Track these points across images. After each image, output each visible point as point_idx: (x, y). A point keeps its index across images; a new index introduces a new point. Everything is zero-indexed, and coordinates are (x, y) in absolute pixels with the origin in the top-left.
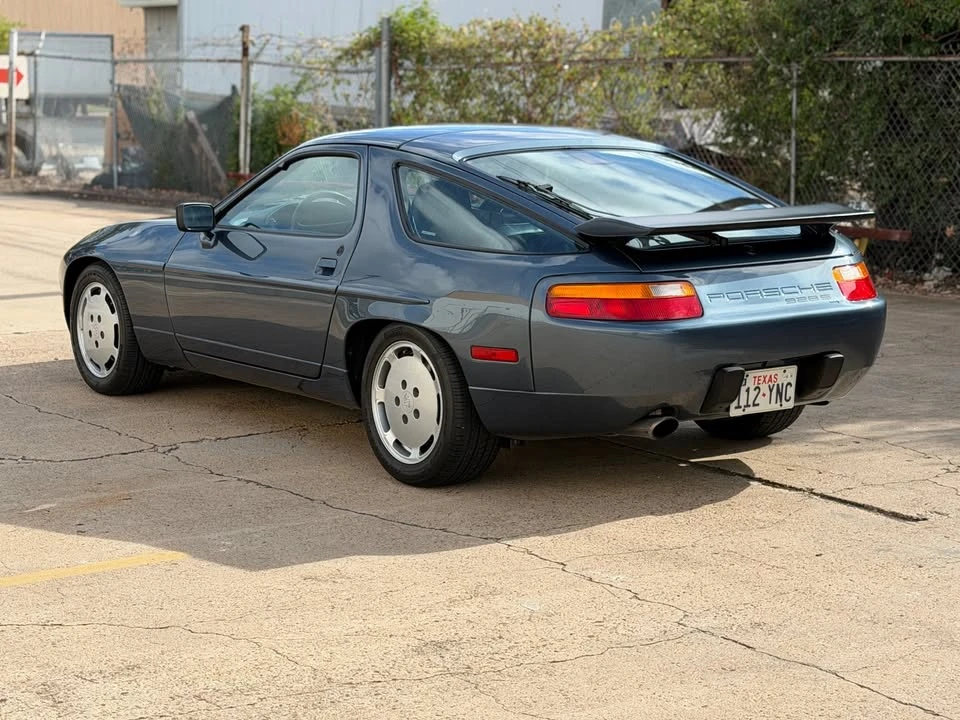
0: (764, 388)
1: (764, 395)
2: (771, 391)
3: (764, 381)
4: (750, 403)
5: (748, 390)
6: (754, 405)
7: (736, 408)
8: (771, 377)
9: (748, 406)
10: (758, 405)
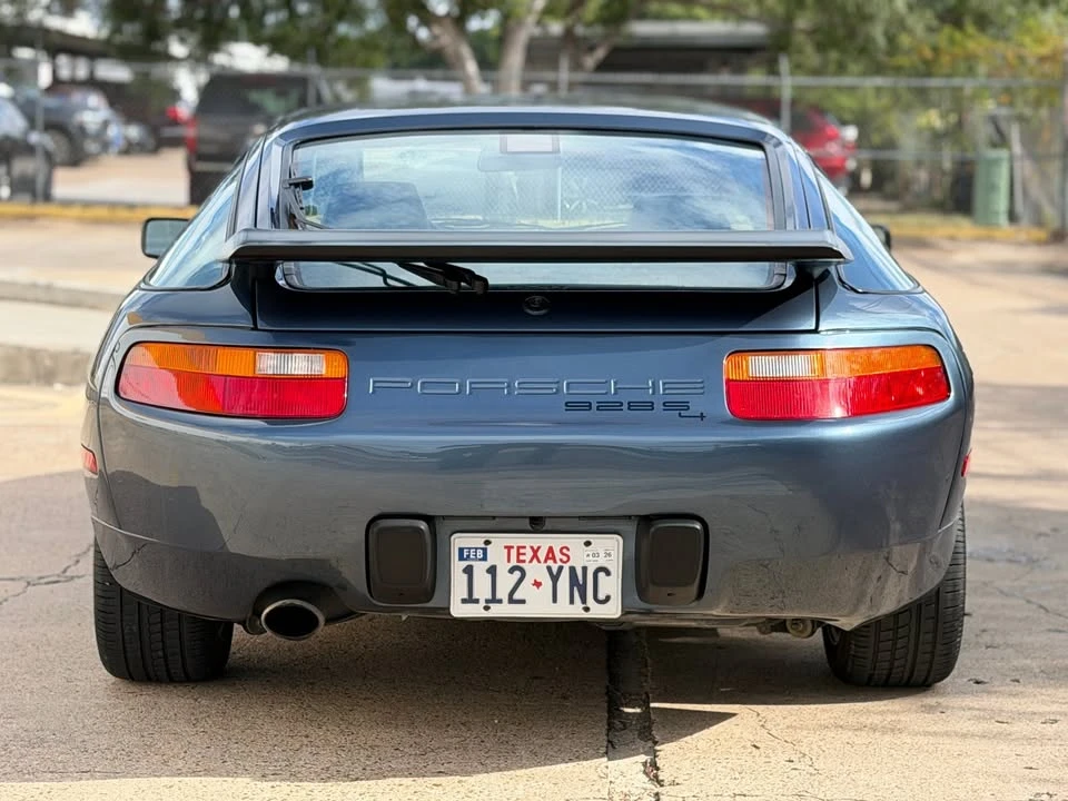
0: (536, 571)
1: (537, 584)
2: (555, 578)
3: (535, 555)
4: (502, 593)
5: (492, 570)
6: (511, 601)
7: (464, 601)
8: (551, 550)
9: (494, 600)
10: (523, 602)
